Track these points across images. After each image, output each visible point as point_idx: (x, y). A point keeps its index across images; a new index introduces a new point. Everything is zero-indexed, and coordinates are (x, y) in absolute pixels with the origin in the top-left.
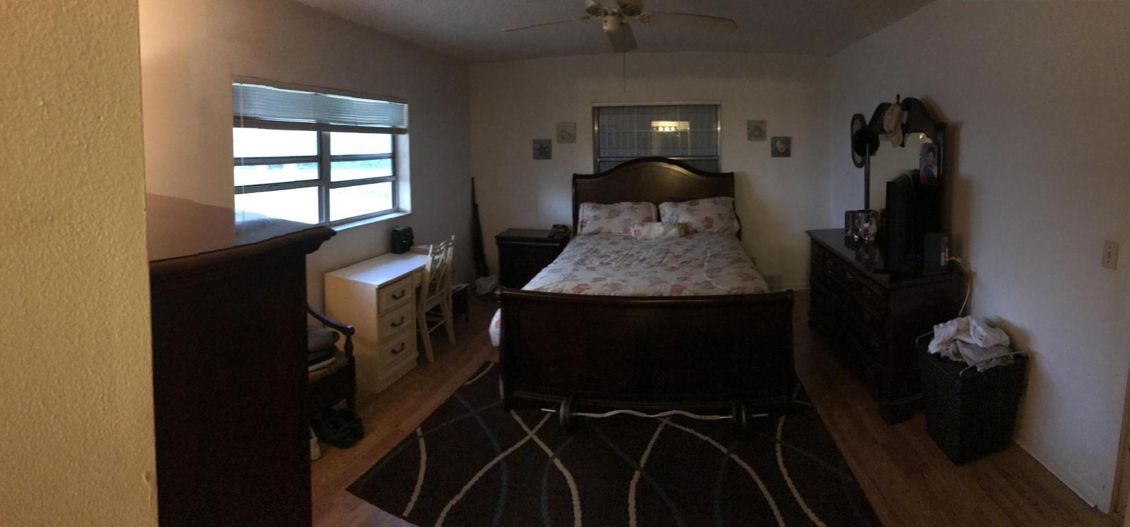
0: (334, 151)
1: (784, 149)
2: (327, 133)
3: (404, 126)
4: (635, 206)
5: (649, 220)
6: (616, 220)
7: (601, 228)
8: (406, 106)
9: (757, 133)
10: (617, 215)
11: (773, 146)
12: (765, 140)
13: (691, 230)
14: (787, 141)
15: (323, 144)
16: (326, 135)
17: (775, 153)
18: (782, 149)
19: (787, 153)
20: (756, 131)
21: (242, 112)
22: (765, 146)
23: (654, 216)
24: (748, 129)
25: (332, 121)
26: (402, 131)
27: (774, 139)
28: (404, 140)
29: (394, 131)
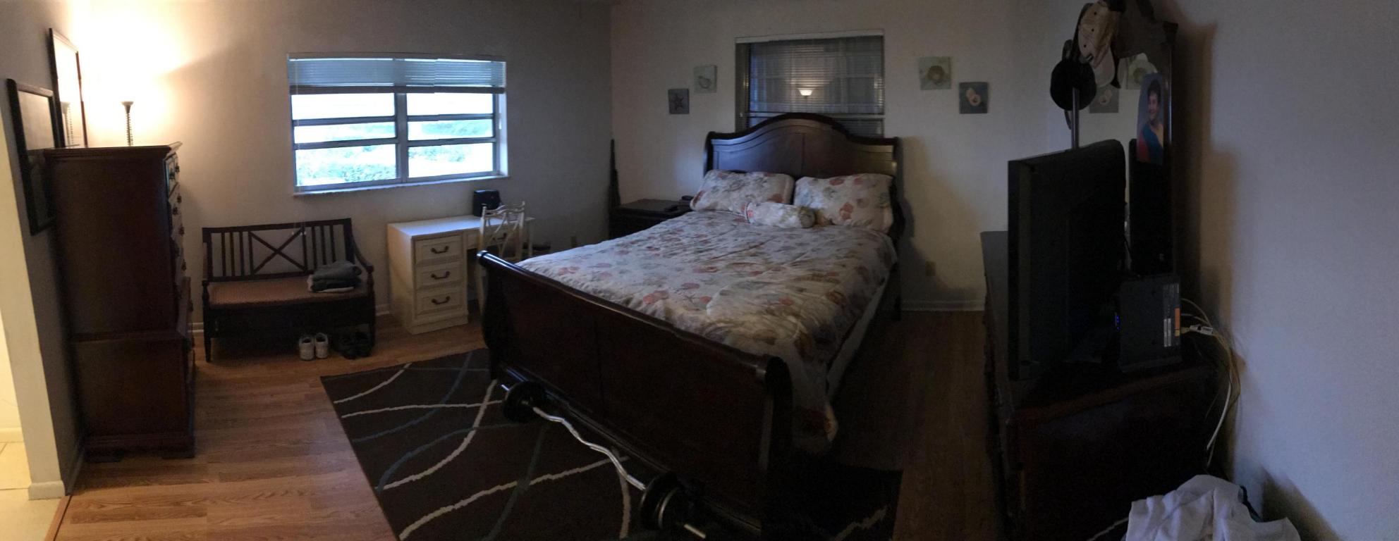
0: (411, 111)
1: (979, 100)
2: (403, 94)
3: (503, 85)
4: (766, 178)
5: (777, 199)
6: (735, 195)
7: (716, 204)
8: (504, 63)
9: (936, 77)
10: (739, 188)
11: (963, 97)
12: (949, 87)
13: (823, 220)
14: (982, 89)
15: (400, 105)
16: (402, 96)
17: (966, 108)
18: (975, 101)
19: (982, 108)
20: (936, 75)
21: (297, 82)
22: (950, 97)
23: (786, 194)
24: (921, 72)
25: (410, 84)
26: (501, 91)
27: (964, 86)
28: (502, 98)
29: (495, 91)
